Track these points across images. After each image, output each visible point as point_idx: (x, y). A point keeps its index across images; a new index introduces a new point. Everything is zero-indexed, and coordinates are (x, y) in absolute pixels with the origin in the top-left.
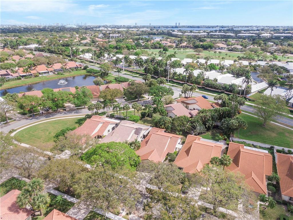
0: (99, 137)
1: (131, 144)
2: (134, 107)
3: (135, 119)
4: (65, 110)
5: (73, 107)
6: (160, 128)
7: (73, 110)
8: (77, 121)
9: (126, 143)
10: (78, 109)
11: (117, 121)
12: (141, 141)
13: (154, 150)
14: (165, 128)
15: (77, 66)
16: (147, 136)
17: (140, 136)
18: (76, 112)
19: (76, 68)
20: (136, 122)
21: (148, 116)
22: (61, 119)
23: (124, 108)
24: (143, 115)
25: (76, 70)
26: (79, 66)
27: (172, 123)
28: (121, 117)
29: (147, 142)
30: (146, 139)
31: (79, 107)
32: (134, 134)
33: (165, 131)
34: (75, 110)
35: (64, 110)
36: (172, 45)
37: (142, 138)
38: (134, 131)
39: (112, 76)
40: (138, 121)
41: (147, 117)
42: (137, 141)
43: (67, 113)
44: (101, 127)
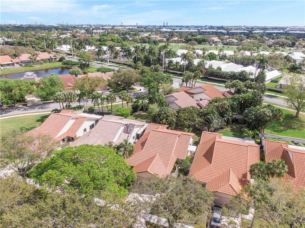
0: (70, 139)
1: (118, 148)
2: (122, 97)
3: (123, 112)
4: (26, 105)
5: (38, 101)
6: (160, 123)
7: (37, 105)
8: (39, 119)
9: (110, 146)
10: (44, 103)
11: (99, 117)
12: (134, 143)
13: (155, 156)
14: (168, 123)
15: (50, 57)
16: (141, 135)
17: (132, 136)
18: (41, 107)
19: (49, 59)
20: (126, 118)
21: (142, 109)
22: (17, 117)
23: (107, 99)
24: (135, 109)
25: (50, 62)
26: (53, 58)
27: (177, 116)
28: (103, 111)
29: (143, 144)
30: (142, 139)
31: (46, 102)
32: (123, 133)
33: (167, 128)
34: (40, 105)
35: (24, 105)
36: (163, 39)
37: (134, 139)
38: (122, 128)
39: (94, 68)
40: (128, 116)
41: (140, 111)
42: (128, 143)
43: (28, 109)
44: (74, 125)
